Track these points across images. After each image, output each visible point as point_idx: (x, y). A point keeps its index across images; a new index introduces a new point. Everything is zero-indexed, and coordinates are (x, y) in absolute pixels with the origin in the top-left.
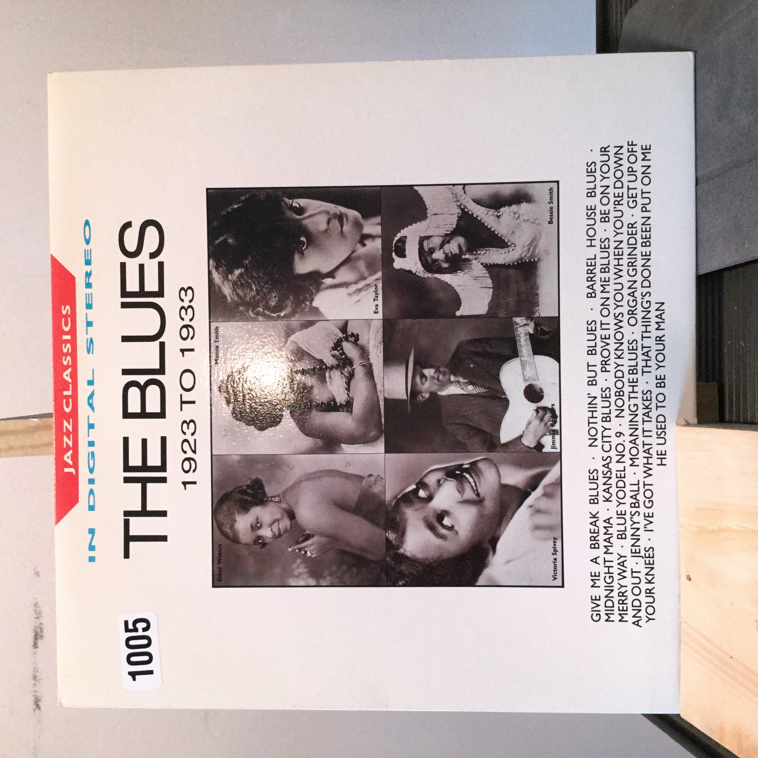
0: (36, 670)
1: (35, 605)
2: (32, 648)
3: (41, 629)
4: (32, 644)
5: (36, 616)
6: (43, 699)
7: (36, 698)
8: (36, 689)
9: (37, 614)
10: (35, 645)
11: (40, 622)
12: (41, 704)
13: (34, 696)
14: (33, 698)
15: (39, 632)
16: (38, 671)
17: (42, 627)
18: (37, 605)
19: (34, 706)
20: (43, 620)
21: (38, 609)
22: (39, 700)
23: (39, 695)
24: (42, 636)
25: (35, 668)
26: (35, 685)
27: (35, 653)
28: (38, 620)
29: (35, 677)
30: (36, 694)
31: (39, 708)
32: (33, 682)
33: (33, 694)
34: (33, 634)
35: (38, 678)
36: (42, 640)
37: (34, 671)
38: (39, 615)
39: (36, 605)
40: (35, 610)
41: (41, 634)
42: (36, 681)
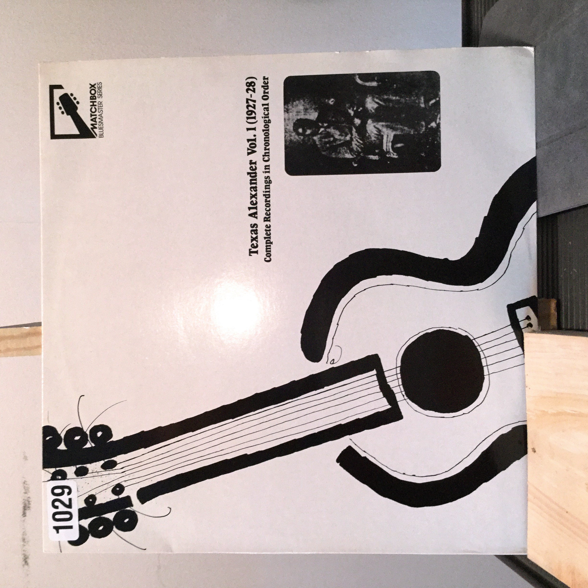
0: (24, 534)
1: (24, 483)
2: (22, 517)
3: (29, 502)
4: (22, 514)
6: (30, 557)
7: (24, 556)
8: (24, 549)
9: (25, 490)
10: (24, 515)
11: (28, 496)
12: (29, 561)
13: (23, 554)
15: (27, 504)
16: (26, 535)
17: (29, 500)
18: (26, 483)
19: (24, 563)
22: (27, 558)
23: (27, 554)
25: (24, 532)
26: (24, 545)
27: (24, 521)
28: (26, 495)
29: (24, 540)
31: (27, 564)
32: (22, 543)
33: (23, 552)
34: (22, 505)
35: (25, 541)
36: (30, 511)
37: (23, 535)
38: (27, 491)
40: (24, 487)
41: (28, 506)
42: (25, 542)
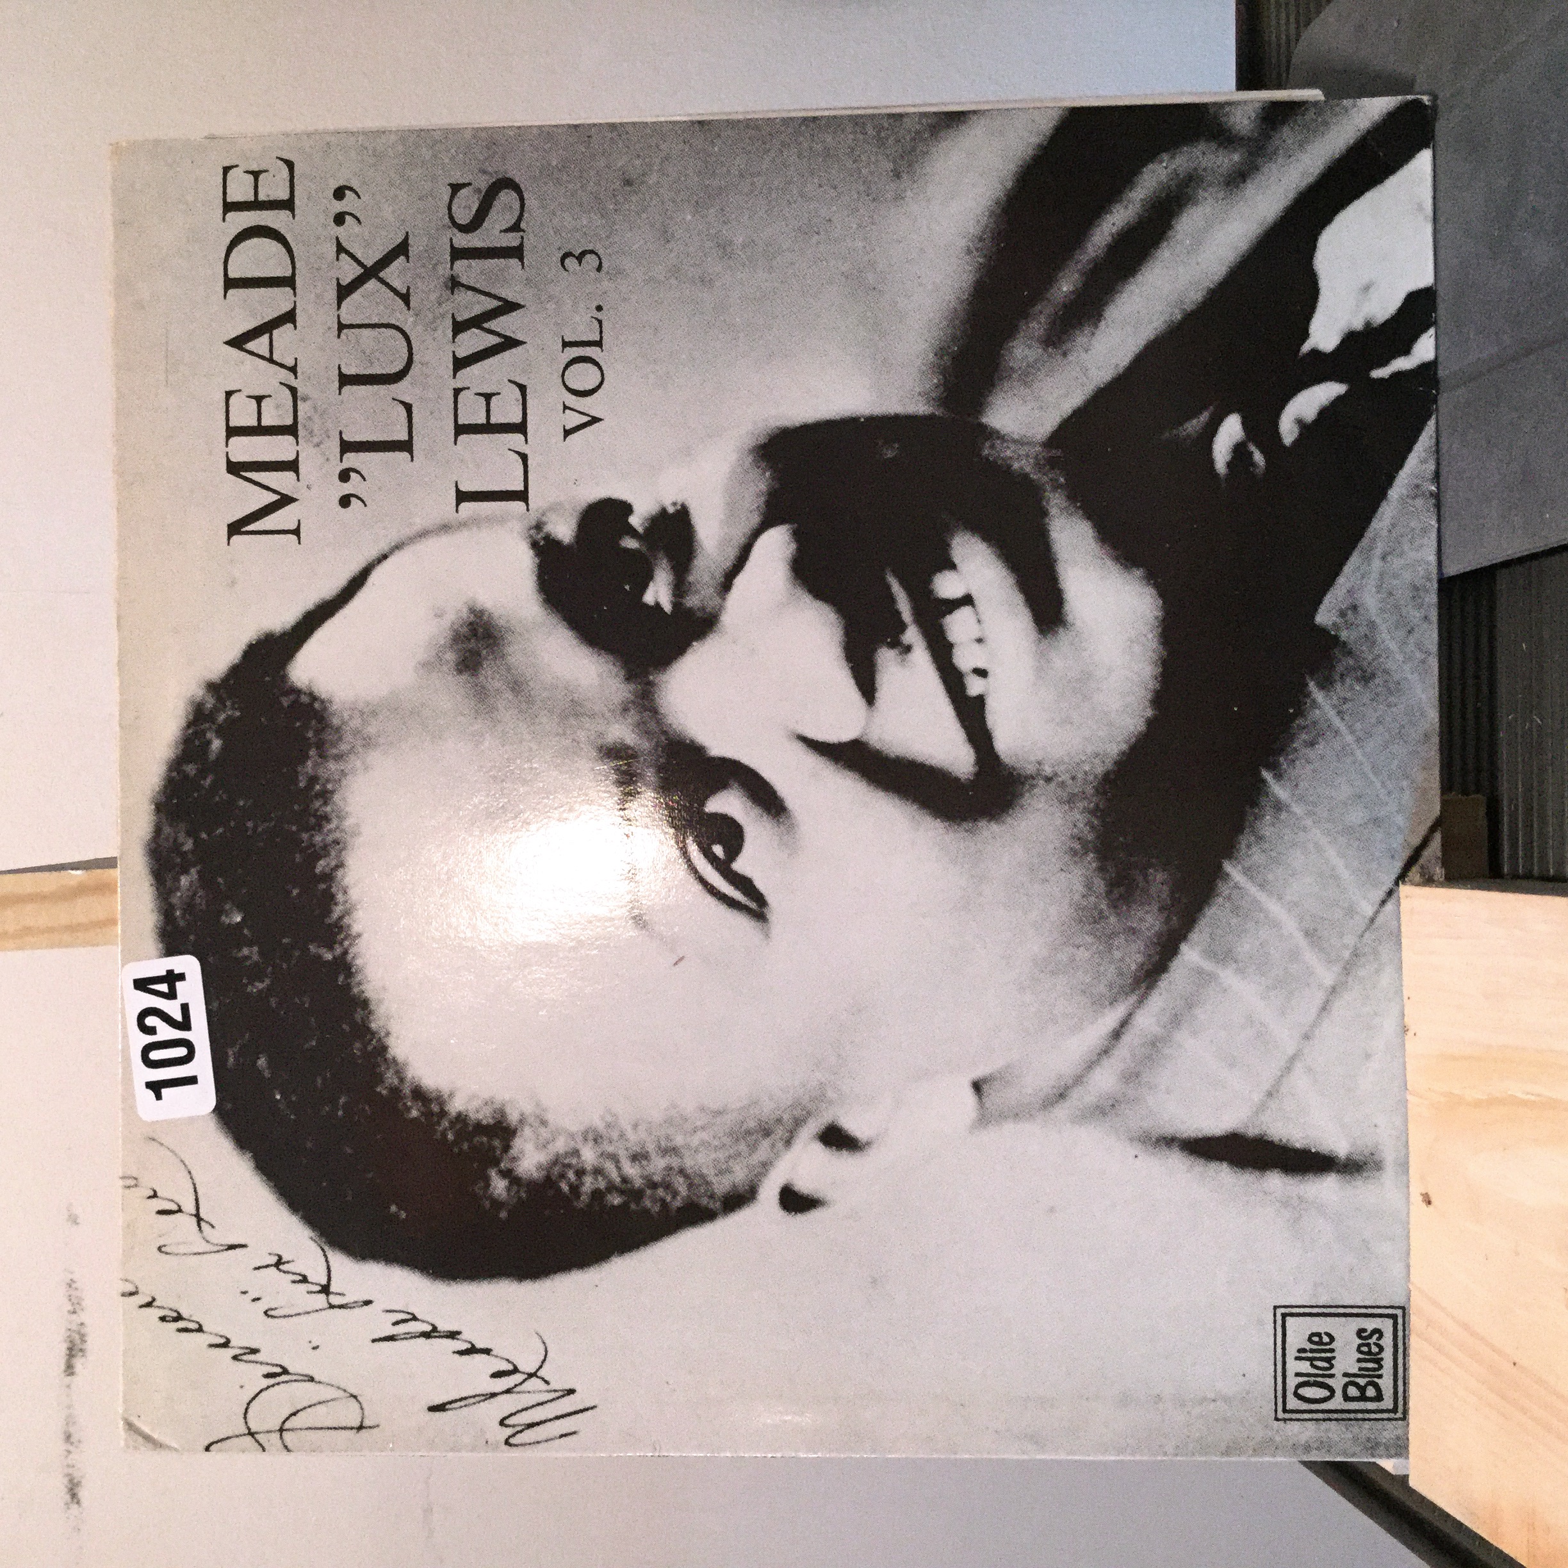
0: (70, 1420)
2: (63, 1375)
3: (82, 1336)
4: (63, 1367)
5: (70, 1308)
6: (84, 1482)
7: (71, 1481)
8: (69, 1461)
9: (73, 1304)
10: (70, 1369)
11: (80, 1320)
12: (83, 1494)
13: (68, 1475)
14: (66, 1481)
15: (78, 1341)
16: (74, 1423)
17: (83, 1331)
18: (74, 1286)
19: (68, 1497)
20: (83, 1317)
21: (74, 1293)
22: (78, 1484)
23: (77, 1475)
24: (81, 1350)
25: (68, 1417)
26: (69, 1452)
27: (68, 1386)
28: (74, 1317)
29: (68, 1437)
30: (70, 1471)
31: (78, 1503)
32: (64, 1446)
33: (67, 1471)
34: (65, 1345)
35: (74, 1439)
36: (83, 1360)
37: (67, 1423)
38: (77, 1307)
39: (70, 1284)
40: (70, 1296)
41: (80, 1347)
42: (72, 1444)
